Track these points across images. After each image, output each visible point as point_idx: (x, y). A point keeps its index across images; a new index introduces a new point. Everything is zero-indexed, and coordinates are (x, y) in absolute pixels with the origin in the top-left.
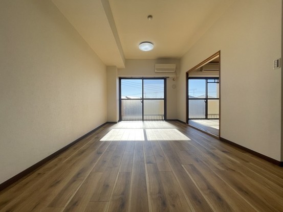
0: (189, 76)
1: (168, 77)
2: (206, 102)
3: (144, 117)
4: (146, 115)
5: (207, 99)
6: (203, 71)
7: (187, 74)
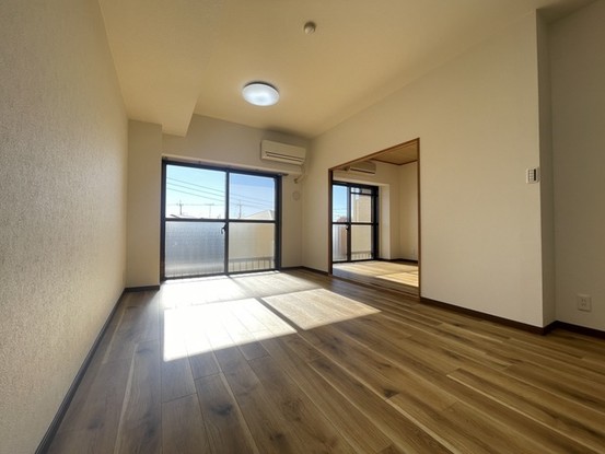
0: (335, 179)
1: (286, 175)
2: (349, 230)
3: (230, 264)
4: (233, 261)
5: (349, 224)
6: (350, 171)
7: (331, 172)
